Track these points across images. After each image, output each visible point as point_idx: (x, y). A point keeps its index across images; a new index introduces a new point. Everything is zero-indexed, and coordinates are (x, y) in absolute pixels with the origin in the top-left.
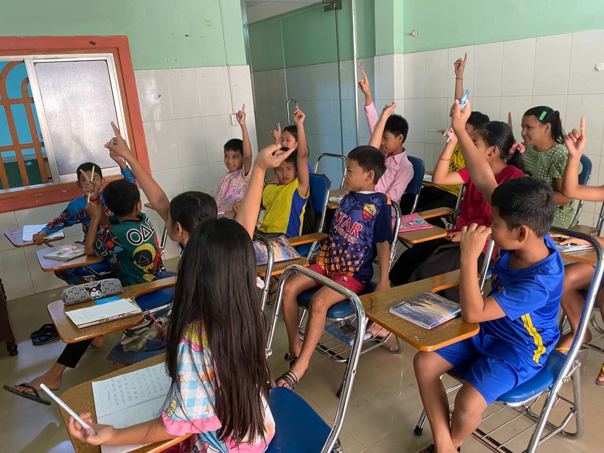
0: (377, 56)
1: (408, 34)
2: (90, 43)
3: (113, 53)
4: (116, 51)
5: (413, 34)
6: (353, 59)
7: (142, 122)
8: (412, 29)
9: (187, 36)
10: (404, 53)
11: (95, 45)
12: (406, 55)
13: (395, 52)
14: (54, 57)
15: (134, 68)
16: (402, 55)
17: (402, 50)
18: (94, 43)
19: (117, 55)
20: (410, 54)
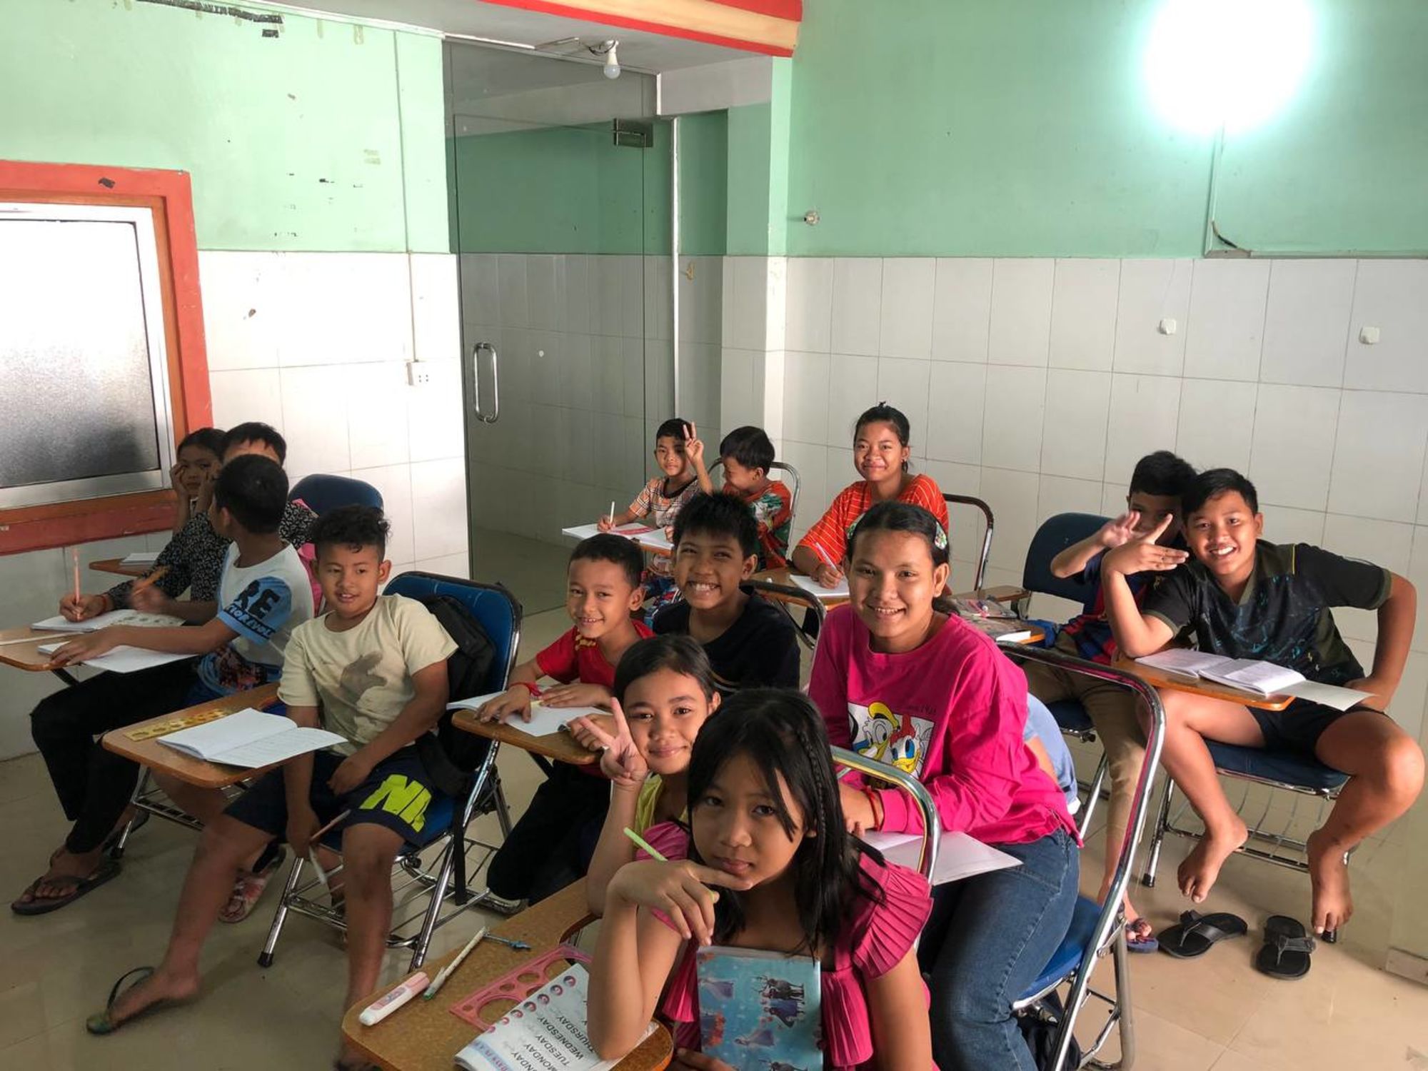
0: (730, 256)
1: (798, 219)
2: (100, 182)
3: (152, 208)
4: (160, 204)
5: (810, 219)
6: (671, 254)
7: (208, 372)
8: (806, 210)
9: (322, 181)
10: (788, 256)
11: (111, 187)
12: (791, 259)
13: (769, 254)
14: (12, 209)
15: (199, 246)
16: (784, 260)
17: (784, 250)
18: (108, 183)
19: (161, 212)
20: (801, 259)
